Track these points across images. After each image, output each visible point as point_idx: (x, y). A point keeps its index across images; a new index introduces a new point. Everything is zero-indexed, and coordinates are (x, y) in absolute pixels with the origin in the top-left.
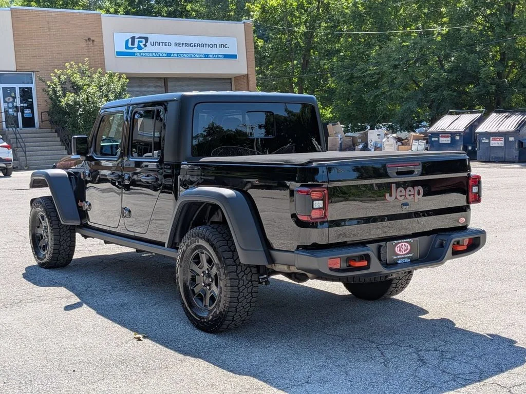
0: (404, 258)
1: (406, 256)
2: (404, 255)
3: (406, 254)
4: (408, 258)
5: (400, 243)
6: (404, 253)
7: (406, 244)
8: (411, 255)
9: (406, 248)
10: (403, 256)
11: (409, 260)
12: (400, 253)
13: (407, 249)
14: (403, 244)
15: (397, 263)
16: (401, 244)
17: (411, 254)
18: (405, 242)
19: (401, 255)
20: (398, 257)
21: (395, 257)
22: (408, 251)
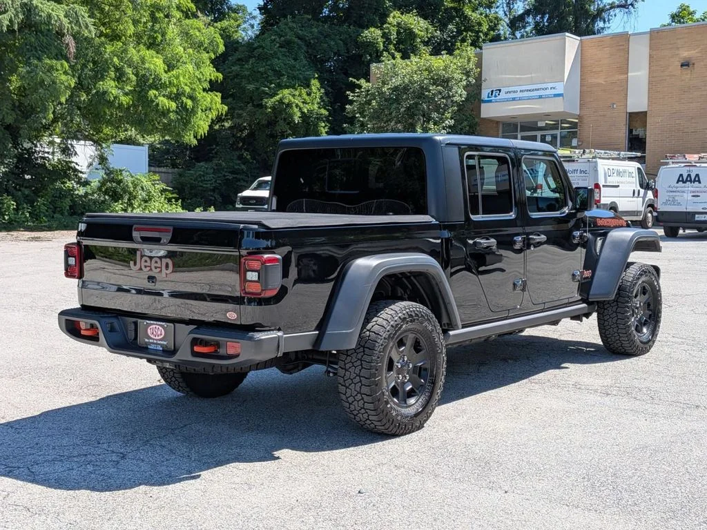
0: (157, 344)
1: (159, 342)
2: (157, 340)
3: (160, 340)
4: (162, 345)
5: (154, 324)
6: (157, 338)
7: (160, 328)
8: (165, 343)
9: (159, 333)
10: (155, 342)
11: (161, 349)
12: (152, 336)
13: (161, 334)
14: (157, 327)
15: (147, 348)
16: (154, 326)
17: (165, 341)
18: (159, 325)
19: (154, 339)
20: (151, 341)
21: (146, 340)
22: (162, 337)
